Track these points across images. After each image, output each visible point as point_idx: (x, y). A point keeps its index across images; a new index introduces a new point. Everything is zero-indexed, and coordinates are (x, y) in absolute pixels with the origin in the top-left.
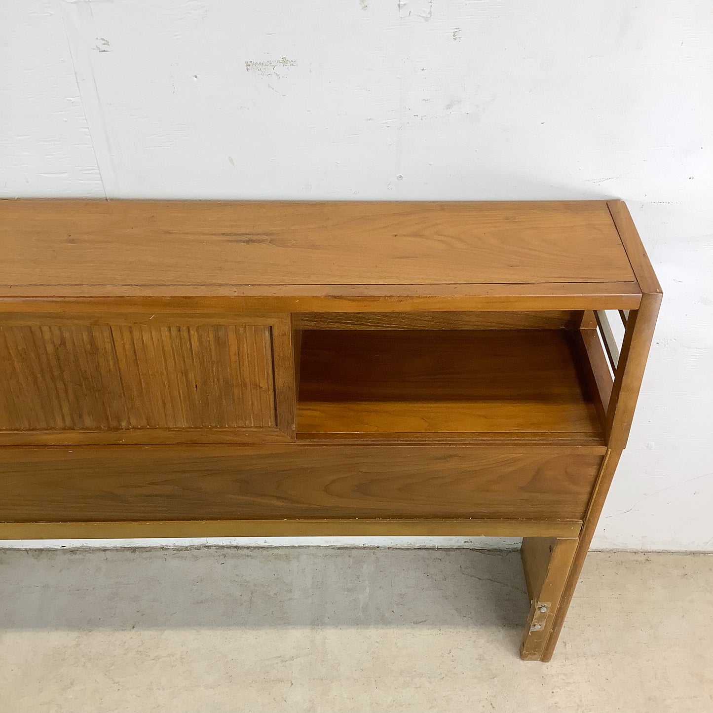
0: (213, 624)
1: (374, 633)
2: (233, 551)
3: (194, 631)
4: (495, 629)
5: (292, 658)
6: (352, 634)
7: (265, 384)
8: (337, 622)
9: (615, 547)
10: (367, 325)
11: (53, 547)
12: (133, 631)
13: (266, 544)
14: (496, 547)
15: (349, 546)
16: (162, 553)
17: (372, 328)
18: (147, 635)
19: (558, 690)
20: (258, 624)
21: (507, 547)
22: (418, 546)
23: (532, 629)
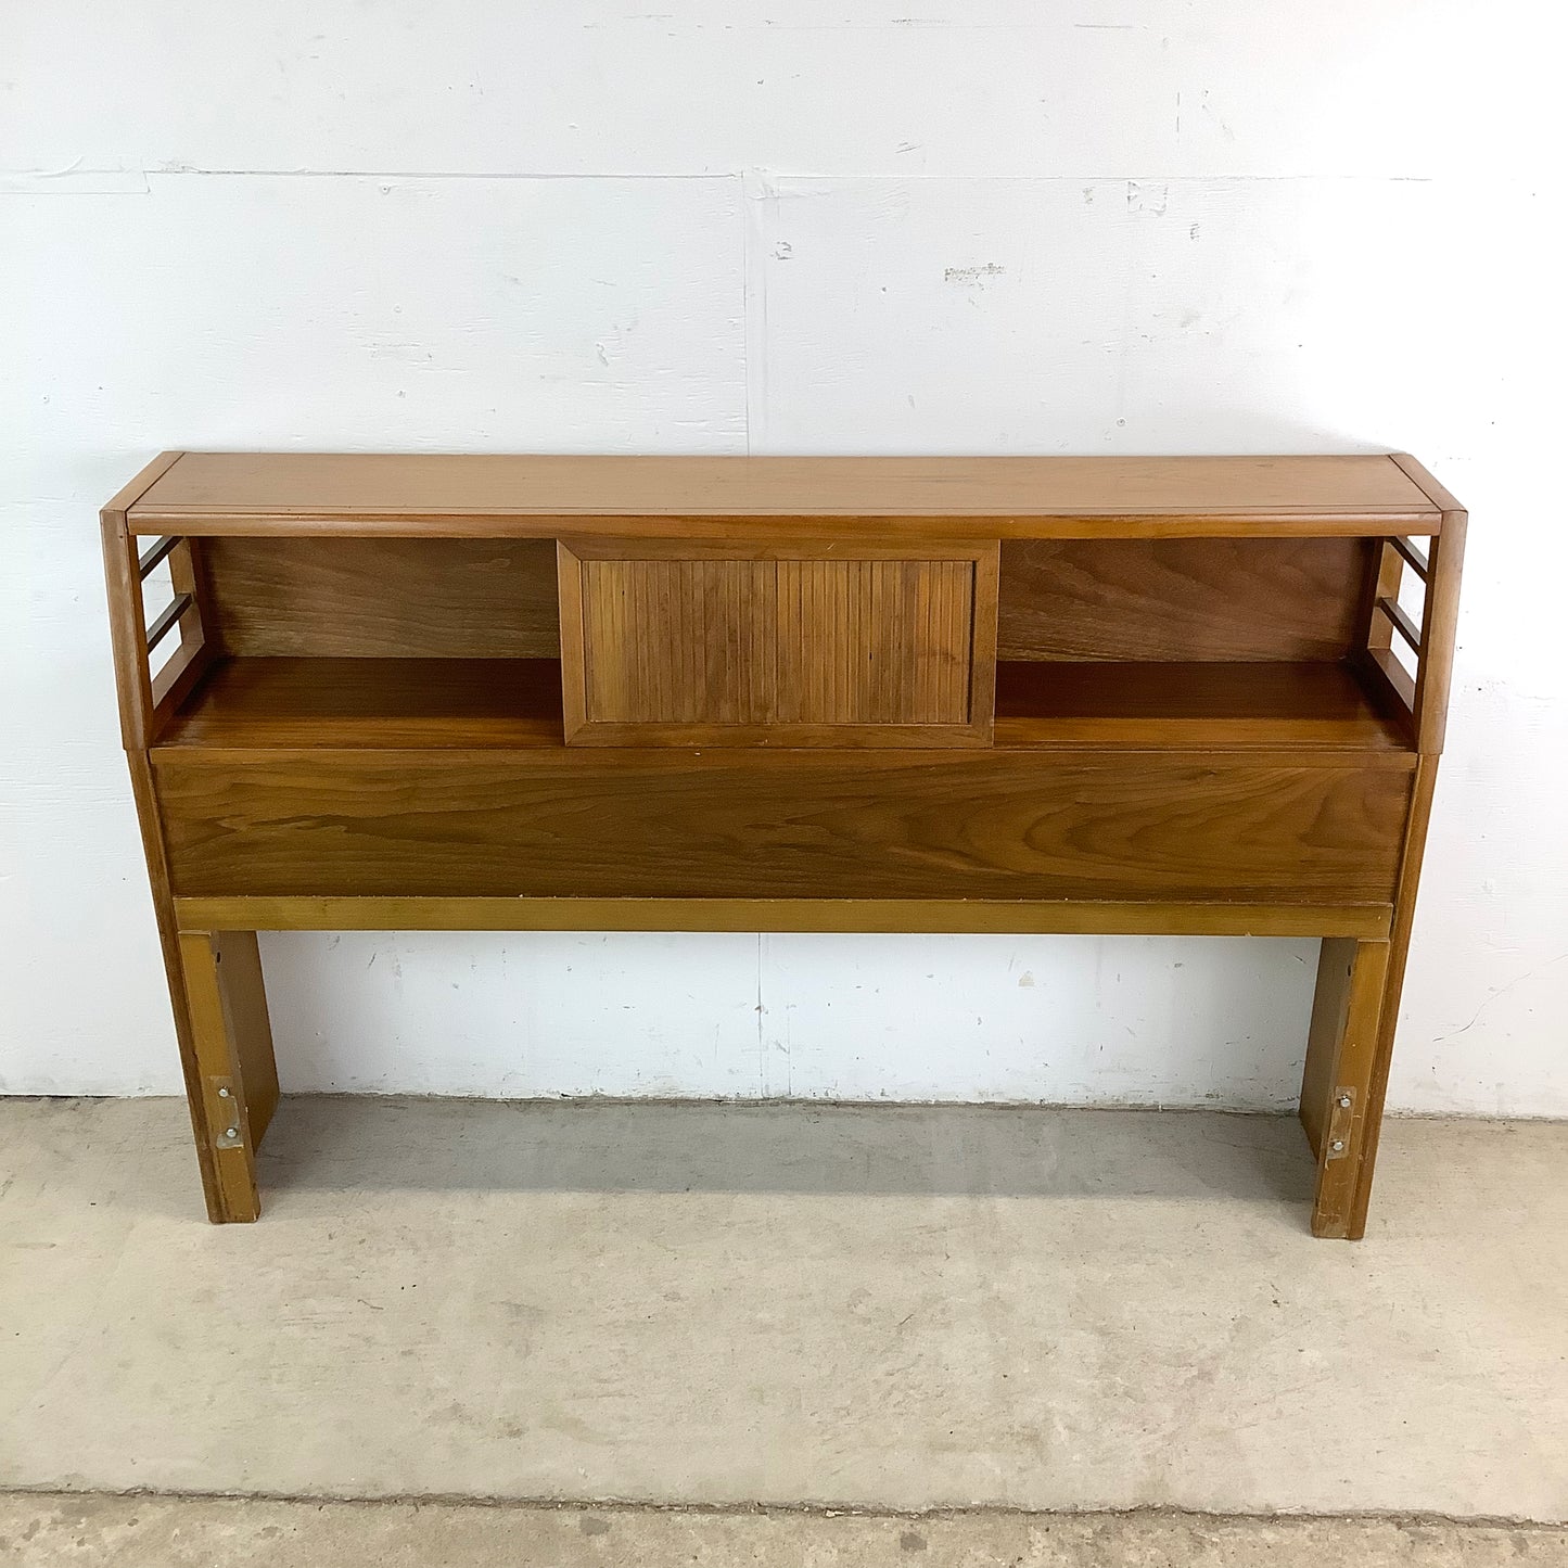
0: (811, 1188)
1: (1073, 1205)
2: (830, 1108)
3: (782, 1196)
4: (1267, 1202)
5: (945, 1229)
6: (1037, 1205)
7: (959, 650)
8: (1008, 1190)
9: (1453, 1109)
10: (1066, 653)
11: (547, 1096)
12: (688, 1194)
13: (884, 1099)
14: (1258, 1107)
15: (1017, 1104)
16: (718, 1109)
17: (1075, 659)
18: (711, 1199)
19: (1380, 1273)
20: (883, 1189)
21: (1277, 1107)
22: (1130, 1105)
23: (1330, 1155)
